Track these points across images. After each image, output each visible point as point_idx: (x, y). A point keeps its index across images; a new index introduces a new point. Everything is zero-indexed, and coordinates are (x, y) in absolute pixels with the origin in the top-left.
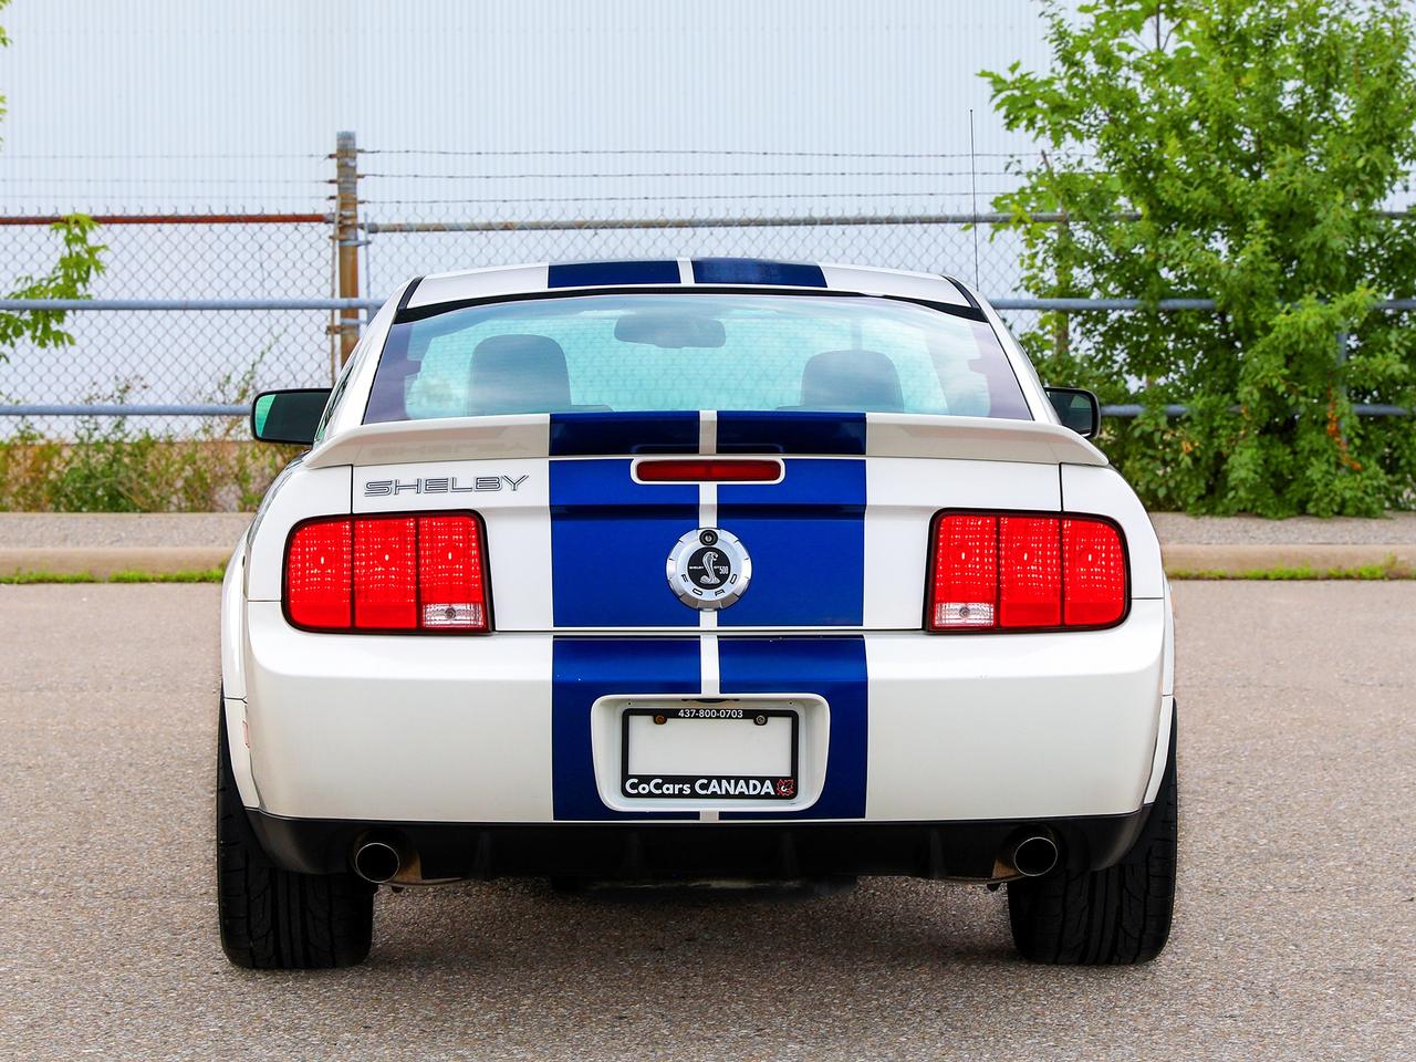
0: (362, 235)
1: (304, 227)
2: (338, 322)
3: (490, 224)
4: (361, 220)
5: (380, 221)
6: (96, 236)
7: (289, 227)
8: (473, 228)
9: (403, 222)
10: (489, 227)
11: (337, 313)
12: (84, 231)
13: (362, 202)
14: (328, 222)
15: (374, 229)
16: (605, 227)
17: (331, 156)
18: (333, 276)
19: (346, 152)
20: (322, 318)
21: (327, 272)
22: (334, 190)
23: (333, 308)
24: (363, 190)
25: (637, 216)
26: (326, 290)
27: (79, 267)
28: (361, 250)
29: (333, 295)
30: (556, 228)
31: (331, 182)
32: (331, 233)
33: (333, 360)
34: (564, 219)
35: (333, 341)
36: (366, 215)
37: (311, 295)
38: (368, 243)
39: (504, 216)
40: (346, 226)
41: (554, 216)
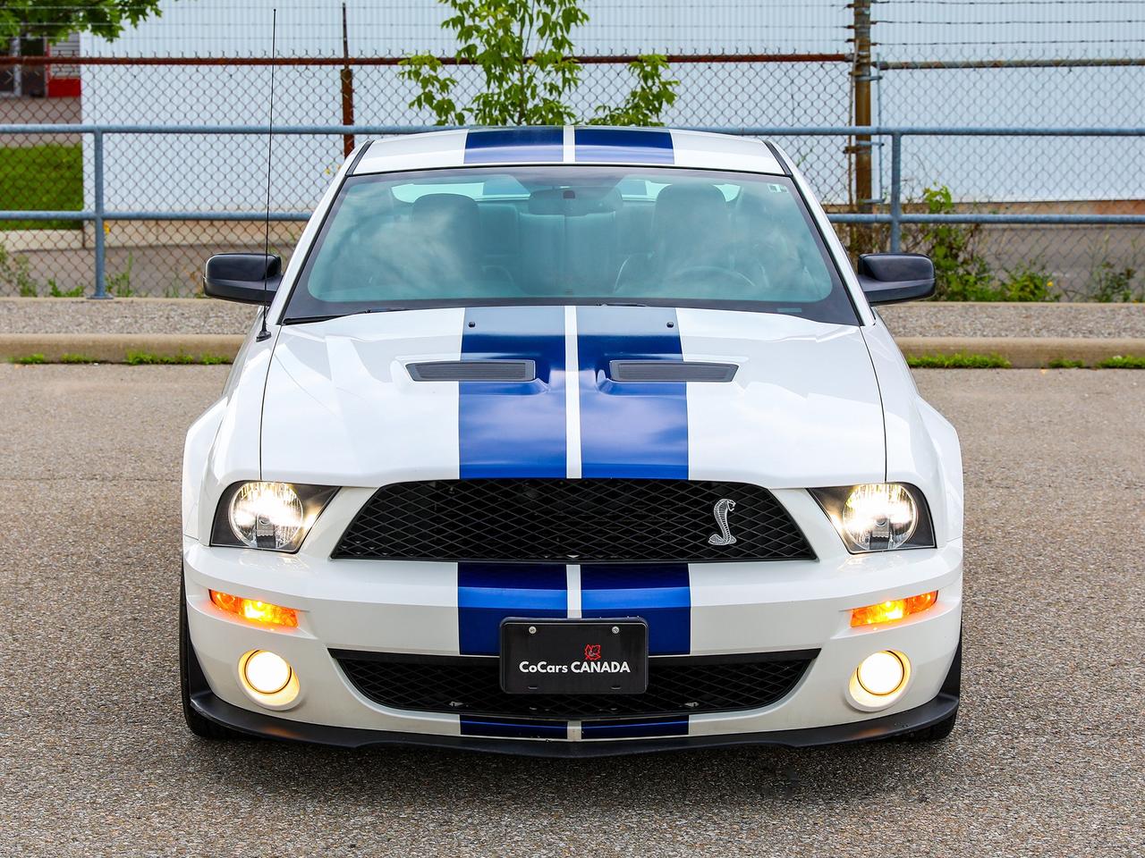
0: (874, 71)
1: (828, 65)
2: (853, 144)
3: (982, 62)
4: (873, 59)
5: (891, 60)
6: (666, 73)
7: (815, 65)
8: (968, 66)
9: (909, 60)
10: (981, 65)
11: (853, 137)
12: (656, 68)
13: (875, 44)
14: (848, 61)
15: (885, 67)
16: (1078, 65)
17: (849, 6)
18: (851, 106)
20: (841, 142)
21: (846, 102)
22: (851, 34)
23: (850, 134)
24: (875, 33)
25: (1105, 56)
26: (846, 118)
27: (653, 99)
28: (873, 84)
29: (850, 125)
30: (1037, 66)
31: (849, 27)
32: (850, 70)
33: (850, 175)
35: (850, 159)
36: (878, 55)
37: (839, 125)
38: (880, 78)
39: (995, 55)
40: (862, 68)
41: (1036, 56)
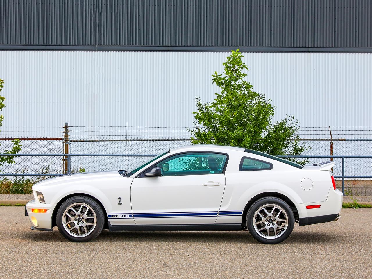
0: (69, 142)
1: (58, 141)
2: (64, 158)
3: (93, 140)
4: (69, 139)
5: (73, 139)
6: (20, 143)
7: (55, 141)
8: (90, 141)
9: (77, 140)
10: (93, 141)
11: (64, 156)
12: (18, 142)
13: (69, 136)
14: (62, 140)
15: (71, 141)
16: (114, 141)
17: (63, 127)
18: (64, 150)
19: (66, 126)
20: (61, 158)
21: (62, 149)
22: (64, 134)
23: (63, 156)
24: (69, 134)
25: (120, 139)
26: (62, 153)
27: (16, 149)
28: (69, 145)
29: (63, 153)
30: (105, 141)
31: (63, 132)
32: (63, 142)
33: (63, 166)
34: (107, 139)
35: (63, 162)
36: (70, 138)
37: (59, 153)
39: (96, 139)
40: (66, 140)
41: (105, 139)
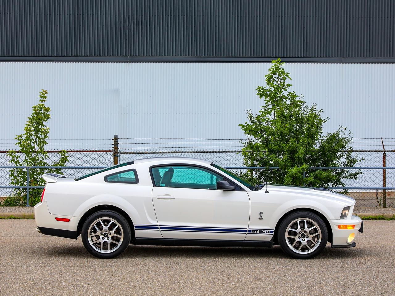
0: (119, 154)
1: (108, 153)
4: (118, 152)
5: (122, 152)
6: (67, 155)
7: (104, 153)
8: (140, 153)
9: (126, 152)
10: (143, 153)
12: (65, 153)
13: (119, 148)
14: (112, 152)
15: (121, 153)
16: (165, 153)
17: (113, 140)
19: (116, 139)
21: (112, 161)
22: (113, 146)
24: (119, 146)
27: (64, 160)
28: (118, 157)
30: (155, 153)
31: (113, 144)
32: (113, 154)
34: (157, 151)
36: (119, 151)
38: (120, 156)
39: (146, 151)
40: (116, 153)
41: (155, 151)
